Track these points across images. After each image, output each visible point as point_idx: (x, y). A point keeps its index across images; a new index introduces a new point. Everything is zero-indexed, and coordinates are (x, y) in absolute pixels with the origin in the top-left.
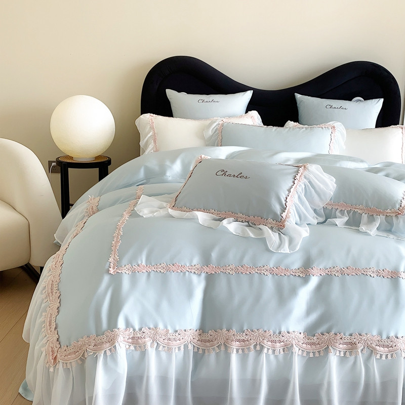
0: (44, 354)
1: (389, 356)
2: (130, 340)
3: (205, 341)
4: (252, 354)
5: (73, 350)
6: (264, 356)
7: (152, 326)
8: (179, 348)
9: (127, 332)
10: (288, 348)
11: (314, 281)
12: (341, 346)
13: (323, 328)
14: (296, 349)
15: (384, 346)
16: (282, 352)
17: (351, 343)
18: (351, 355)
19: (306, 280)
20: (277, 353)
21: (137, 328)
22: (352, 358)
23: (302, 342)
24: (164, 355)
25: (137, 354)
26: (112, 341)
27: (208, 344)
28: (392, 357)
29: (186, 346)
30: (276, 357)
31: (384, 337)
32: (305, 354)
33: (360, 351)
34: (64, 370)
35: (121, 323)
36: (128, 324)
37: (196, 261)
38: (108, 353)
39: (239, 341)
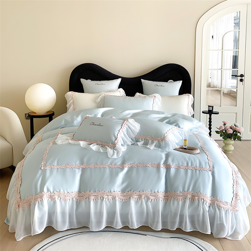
0: (14, 204)
1: (155, 200)
2: (49, 197)
3: (80, 196)
4: (99, 201)
5: (26, 202)
6: (104, 202)
7: (58, 191)
8: (70, 200)
9: (48, 194)
10: (114, 198)
11: (126, 170)
12: (136, 196)
13: (129, 189)
14: (117, 198)
15: (153, 196)
16: (112, 200)
17: (140, 195)
18: (140, 200)
19: (122, 169)
20: (109, 200)
21: (52, 191)
22: (140, 202)
23: (120, 195)
24: (63, 202)
25: (52, 202)
26: (41, 197)
27: (82, 198)
28: (156, 200)
29: (72, 199)
30: (109, 202)
31: (153, 192)
32: (121, 201)
33: (143, 198)
34: (22, 210)
35: (45, 190)
36: (48, 190)
37: (78, 163)
38: (40, 202)
39: (94, 196)
